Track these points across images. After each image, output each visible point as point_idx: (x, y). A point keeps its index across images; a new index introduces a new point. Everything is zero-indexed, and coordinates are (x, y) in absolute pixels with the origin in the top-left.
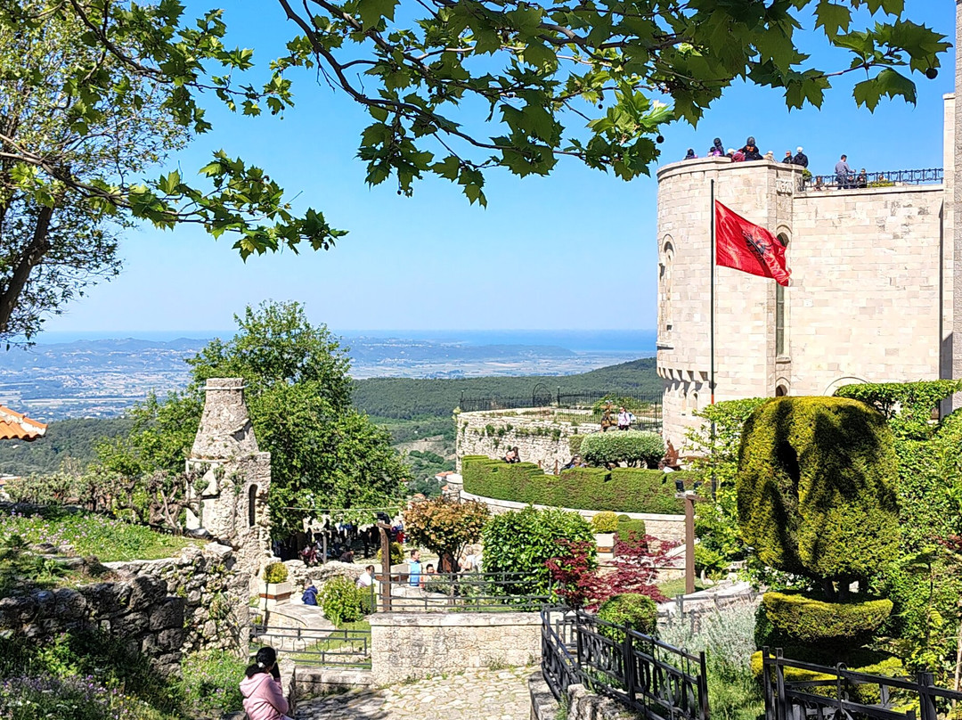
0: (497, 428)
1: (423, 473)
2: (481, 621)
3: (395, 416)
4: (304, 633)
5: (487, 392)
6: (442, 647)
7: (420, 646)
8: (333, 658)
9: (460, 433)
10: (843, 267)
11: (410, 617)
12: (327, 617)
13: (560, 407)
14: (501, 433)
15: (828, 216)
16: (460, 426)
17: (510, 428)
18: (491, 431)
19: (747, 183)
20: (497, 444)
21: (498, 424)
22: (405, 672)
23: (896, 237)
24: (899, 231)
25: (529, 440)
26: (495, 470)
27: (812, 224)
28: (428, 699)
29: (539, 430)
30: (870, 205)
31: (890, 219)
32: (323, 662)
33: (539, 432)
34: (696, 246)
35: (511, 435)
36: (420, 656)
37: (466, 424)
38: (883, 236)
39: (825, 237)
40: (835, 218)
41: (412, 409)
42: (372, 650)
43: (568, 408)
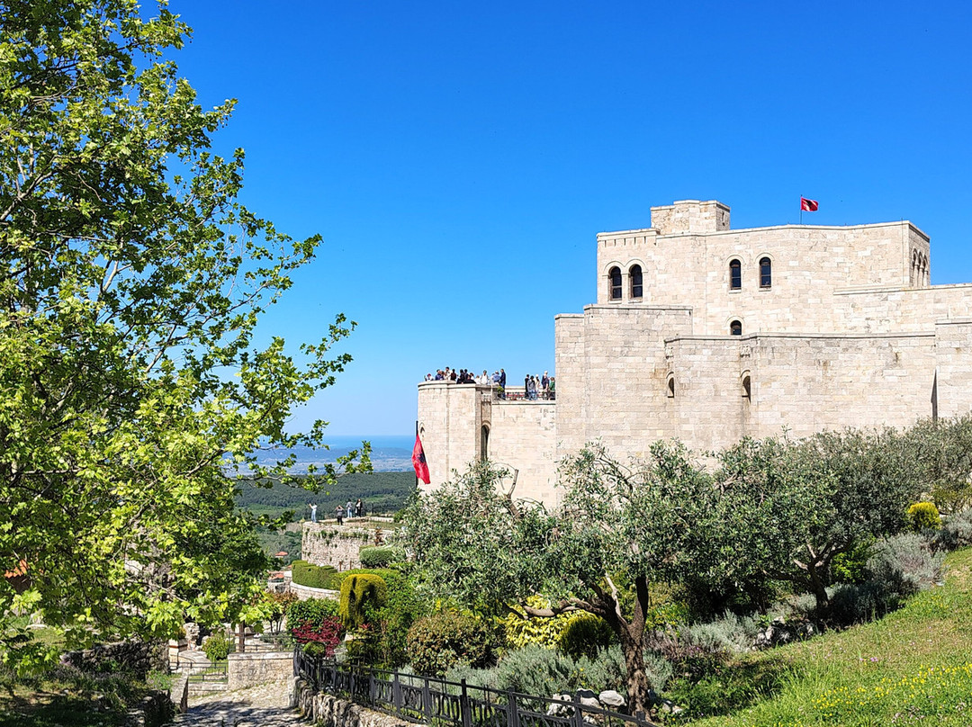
0: (328, 533)
1: (295, 548)
2: (284, 657)
3: (275, 504)
4: (194, 665)
5: (346, 485)
6: (264, 670)
7: (253, 670)
8: (209, 678)
9: (304, 536)
10: (519, 445)
11: (248, 655)
12: (208, 658)
13: (372, 516)
14: (331, 536)
15: (510, 416)
16: (305, 531)
17: (336, 533)
18: (324, 534)
19: (464, 396)
20: (328, 543)
21: (329, 530)
22: (245, 683)
23: (546, 429)
24: (548, 426)
25: (349, 541)
26: (310, 570)
27: (501, 420)
28: (255, 695)
29: (355, 534)
30: (533, 411)
31: (543, 419)
32: (203, 680)
33: (355, 535)
34: (437, 432)
35: (337, 537)
36: (253, 675)
37: (308, 530)
38: (540, 428)
39: (509, 428)
40: (514, 417)
41: (288, 499)
42: (229, 674)
43: (379, 516)
